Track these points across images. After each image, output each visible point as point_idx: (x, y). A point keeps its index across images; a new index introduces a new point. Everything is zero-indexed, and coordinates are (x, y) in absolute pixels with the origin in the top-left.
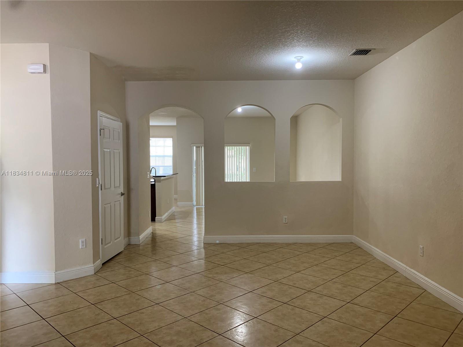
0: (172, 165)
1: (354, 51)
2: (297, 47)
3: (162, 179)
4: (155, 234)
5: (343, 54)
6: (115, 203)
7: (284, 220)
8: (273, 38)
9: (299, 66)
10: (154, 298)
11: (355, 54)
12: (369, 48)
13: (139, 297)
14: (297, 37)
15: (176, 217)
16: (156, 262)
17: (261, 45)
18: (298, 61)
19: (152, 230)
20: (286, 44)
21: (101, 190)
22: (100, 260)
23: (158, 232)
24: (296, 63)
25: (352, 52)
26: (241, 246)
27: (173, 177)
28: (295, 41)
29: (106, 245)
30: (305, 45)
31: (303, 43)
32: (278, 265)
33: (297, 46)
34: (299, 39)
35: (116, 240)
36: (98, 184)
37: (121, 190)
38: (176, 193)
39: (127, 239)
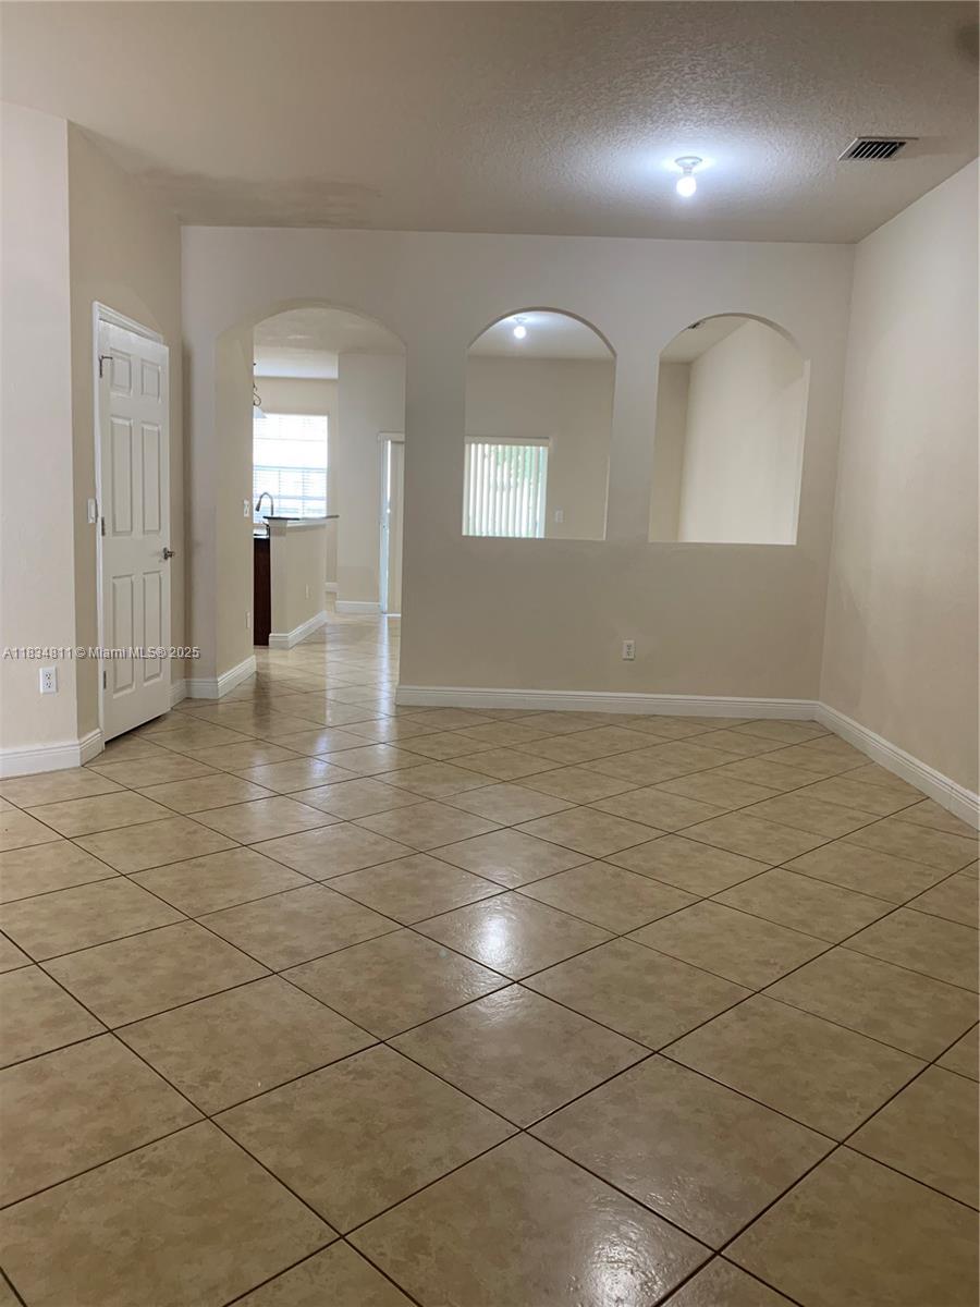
0: (325, 495)
1: (855, 142)
2: (683, 122)
3: (290, 528)
4: (266, 676)
5: (821, 153)
6: (146, 576)
7: (625, 649)
8: (609, 89)
9: (686, 189)
10: (238, 831)
11: (858, 153)
12: (898, 135)
13: (196, 826)
14: (681, 88)
15: (329, 637)
16: (257, 744)
17: (574, 114)
18: (685, 172)
19: (257, 665)
20: (649, 110)
21: (103, 534)
22: (98, 730)
23: (275, 673)
24: (680, 178)
25: (846, 145)
26: (497, 716)
27: (324, 526)
28: (676, 101)
29: (116, 691)
30: (705, 116)
31: (701, 111)
32: (594, 767)
33: (681, 119)
34: (688, 94)
35: (146, 680)
36: (94, 516)
37: (165, 540)
38: (332, 577)
39: (180, 683)
